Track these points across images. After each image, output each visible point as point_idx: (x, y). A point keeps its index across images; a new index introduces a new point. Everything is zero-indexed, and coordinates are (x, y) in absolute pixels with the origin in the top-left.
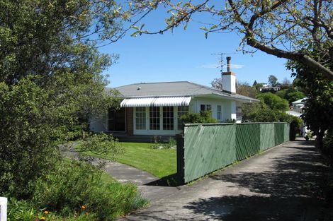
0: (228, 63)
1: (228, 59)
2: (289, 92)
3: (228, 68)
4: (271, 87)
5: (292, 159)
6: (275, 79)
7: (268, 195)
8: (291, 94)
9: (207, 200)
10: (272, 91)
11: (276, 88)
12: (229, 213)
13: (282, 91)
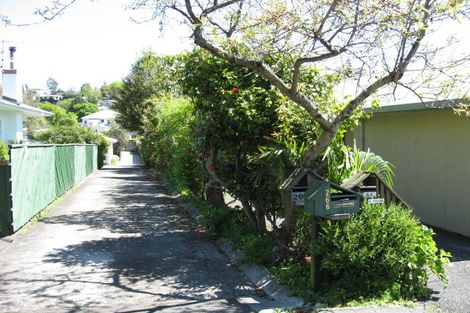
0: (12, 56)
1: (12, 50)
2: (75, 102)
3: (12, 64)
4: (49, 94)
5: (124, 192)
6: (55, 83)
7: (139, 235)
8: (78, 105)
9: (66, 249)
10: (51, 100)
11: (57, 97)
12: (112, 260)
13: (65, 101)
